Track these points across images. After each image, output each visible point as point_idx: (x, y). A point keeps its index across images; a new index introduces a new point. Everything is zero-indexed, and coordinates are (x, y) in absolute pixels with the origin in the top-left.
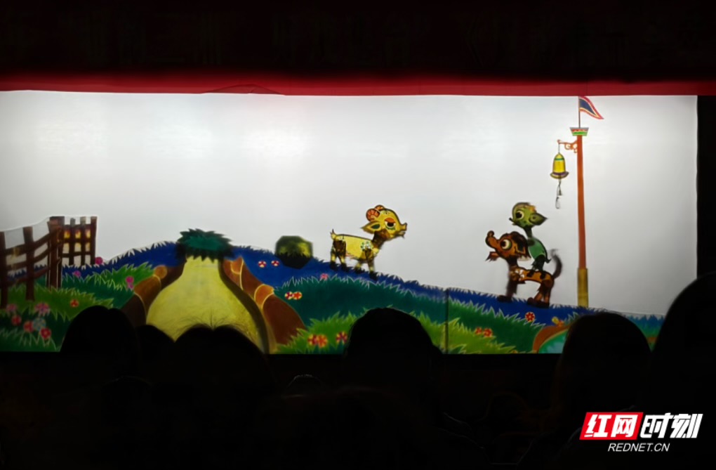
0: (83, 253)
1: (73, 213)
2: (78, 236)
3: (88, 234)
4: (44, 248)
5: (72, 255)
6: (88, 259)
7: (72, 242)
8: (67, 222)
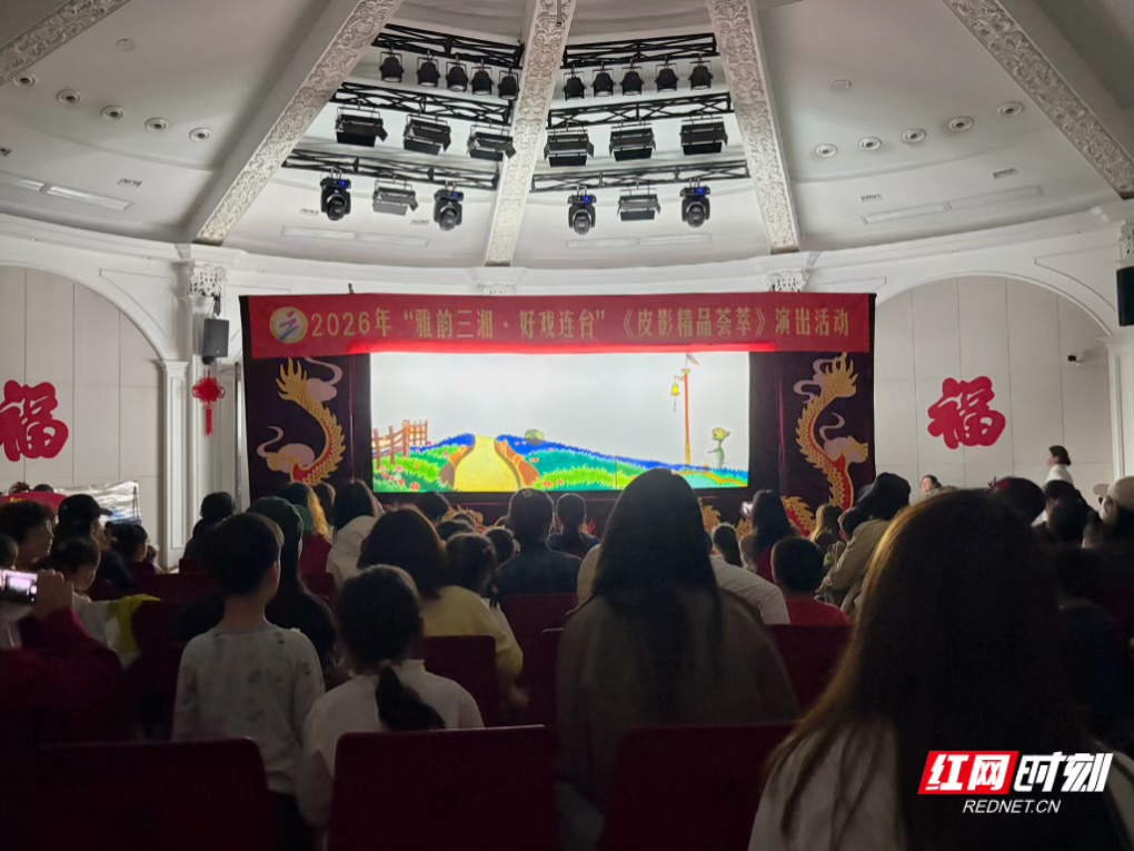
0: (421, 439)
1: (415, 419)
2: (418, 430)
3: (423, 429)
4: (400, 436)
5: (415, 440)
6: (423, 442)
7: (415, 433)
8: (412, 423)
